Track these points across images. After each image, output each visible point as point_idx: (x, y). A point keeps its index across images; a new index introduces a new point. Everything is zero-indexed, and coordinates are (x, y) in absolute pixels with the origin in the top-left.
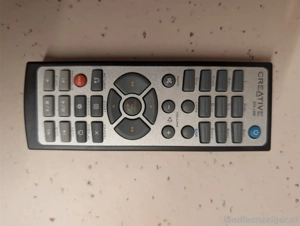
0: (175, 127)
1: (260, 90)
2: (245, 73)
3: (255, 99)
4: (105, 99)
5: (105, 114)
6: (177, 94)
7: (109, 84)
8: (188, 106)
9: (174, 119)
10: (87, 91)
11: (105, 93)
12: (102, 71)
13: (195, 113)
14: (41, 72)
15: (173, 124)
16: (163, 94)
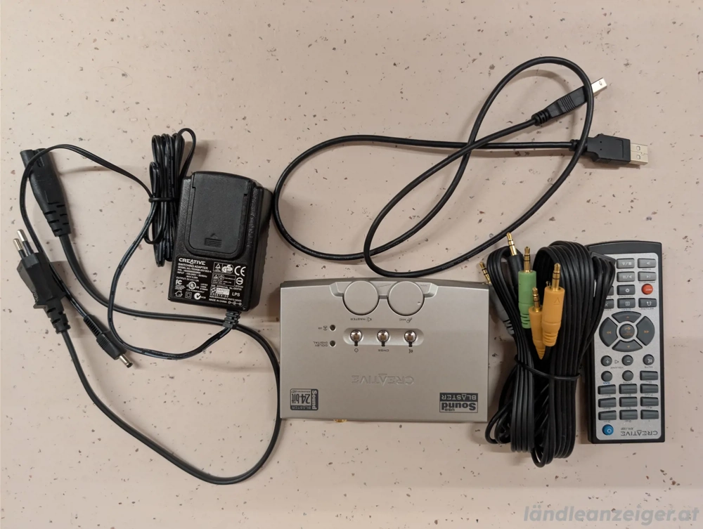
0: (611, 366)
1: (643, 433)
2: (656, 420)
3: (635, 429)
4: (632, 310)
5: (620, 310)
6: (637, 367)
7: (645, 312)
8: (627, 375)
9: (617, 365)
10: (638, 295)
11: (637, 309)
12: (655, 306)
13: (622, 382)
14: (654, 256)
15: (613, 365)
16: (638, 356)
